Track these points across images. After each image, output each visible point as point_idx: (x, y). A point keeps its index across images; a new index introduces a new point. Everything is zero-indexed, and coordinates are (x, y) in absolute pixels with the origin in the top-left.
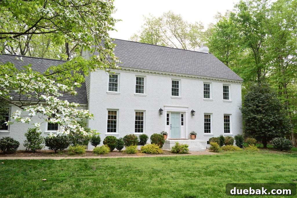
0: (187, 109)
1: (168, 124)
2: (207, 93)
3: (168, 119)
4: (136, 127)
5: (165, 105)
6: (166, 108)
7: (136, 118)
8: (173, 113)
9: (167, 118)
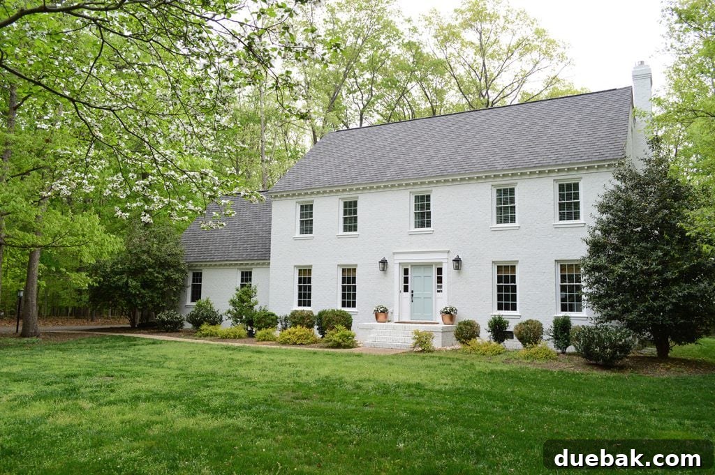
0: (446, 255)
1: (406, 289)
2: (506, 211)
3: (406, 280)
4: (344, 296)
5: (395, 251)
6: (397, 257)
7: (344, 280)
8: (415, 266)
9: (405, 278)
